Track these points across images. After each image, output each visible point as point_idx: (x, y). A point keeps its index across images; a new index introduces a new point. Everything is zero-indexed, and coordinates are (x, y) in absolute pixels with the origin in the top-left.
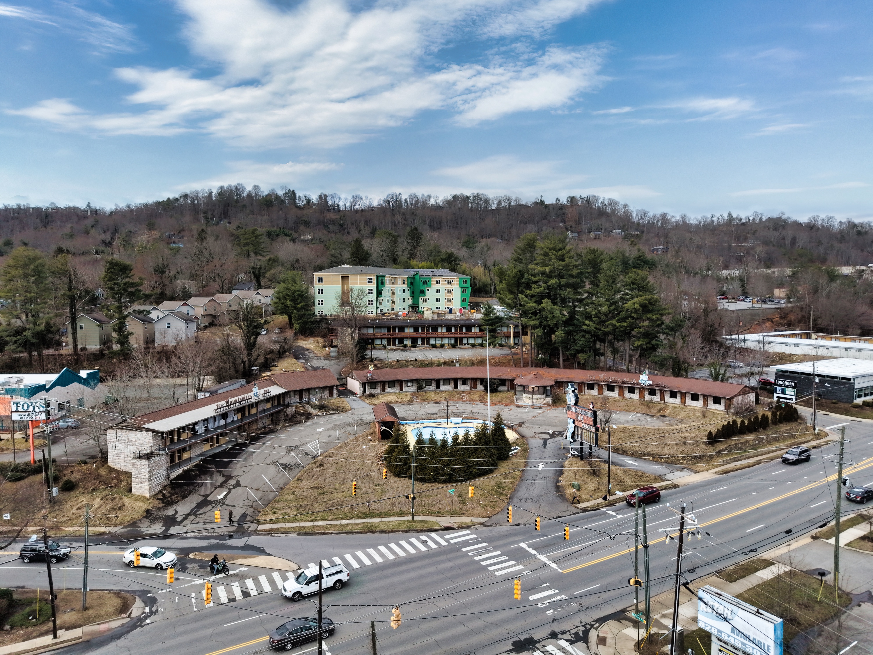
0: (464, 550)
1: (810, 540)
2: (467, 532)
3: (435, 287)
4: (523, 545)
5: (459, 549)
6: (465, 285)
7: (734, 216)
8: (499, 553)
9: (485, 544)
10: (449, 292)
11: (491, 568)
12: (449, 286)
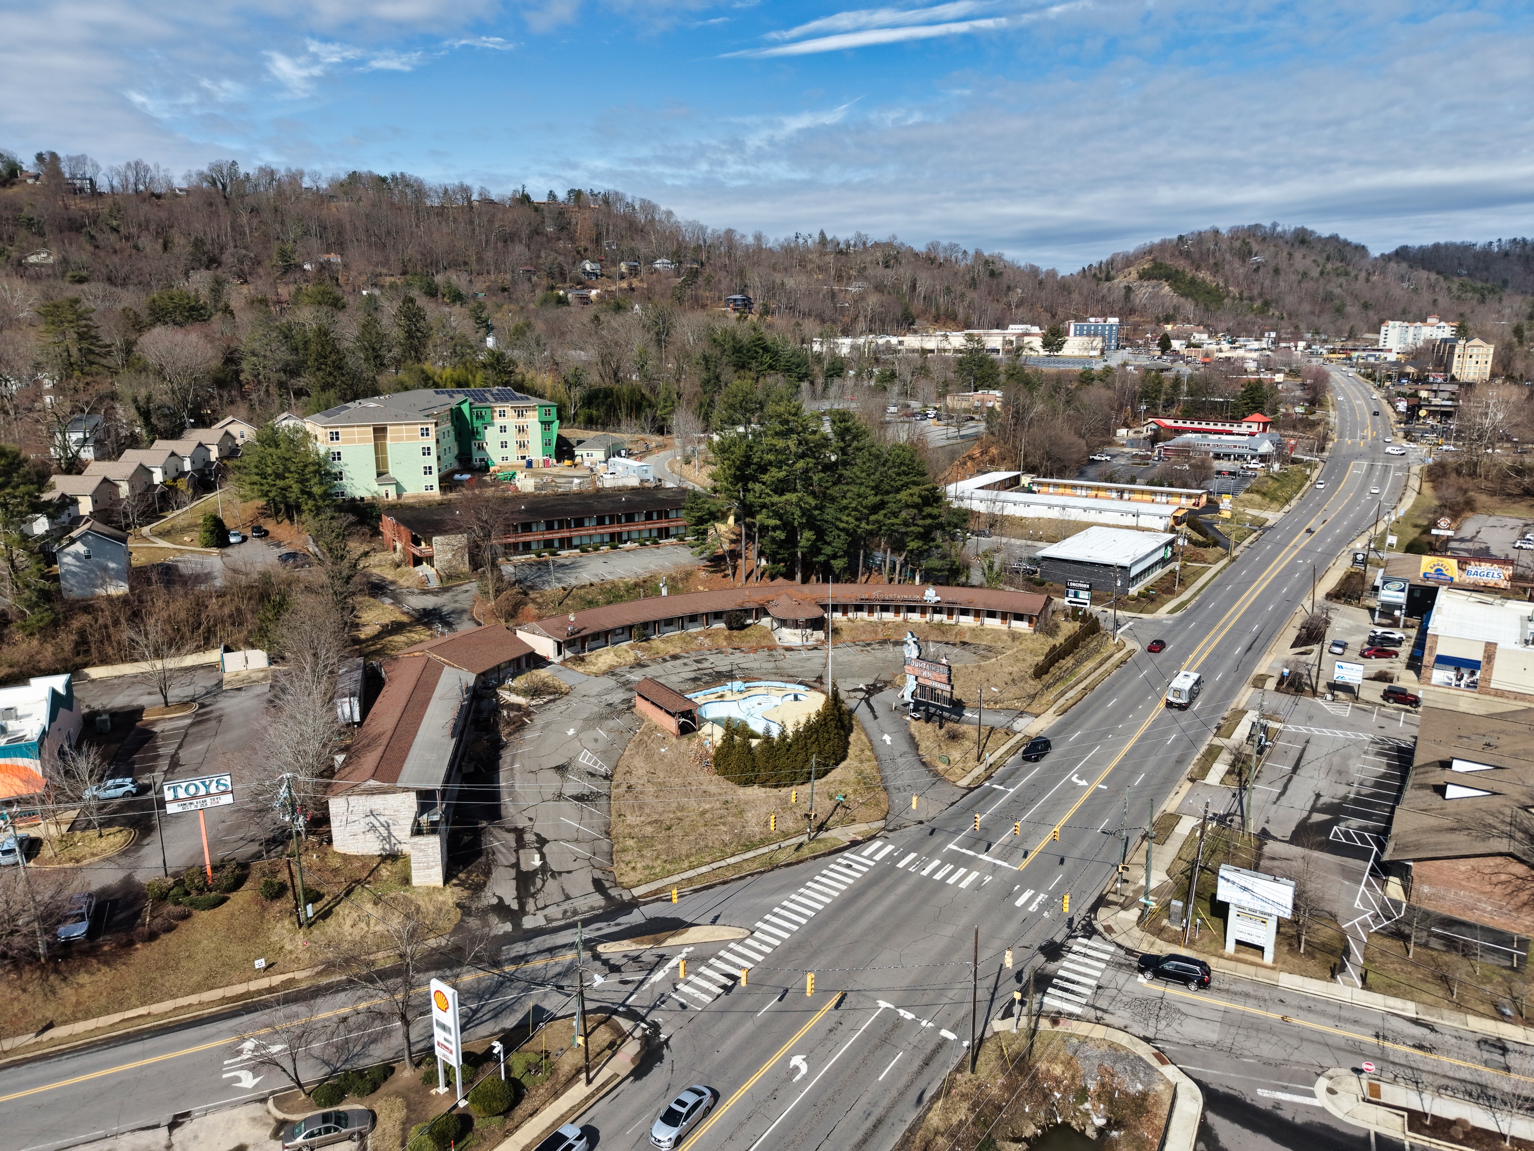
0: (901, 865)
1: (1189, 785)
2: (878, 844)
3: (499, 421)
4: (951, 846)
5: (893, 868)
6: (548, 418)
7: (829, 237)
8: (937, 863)
9: (913, 856)
10: (521, 430)
11: (951, 881)
12: (521, 420)
